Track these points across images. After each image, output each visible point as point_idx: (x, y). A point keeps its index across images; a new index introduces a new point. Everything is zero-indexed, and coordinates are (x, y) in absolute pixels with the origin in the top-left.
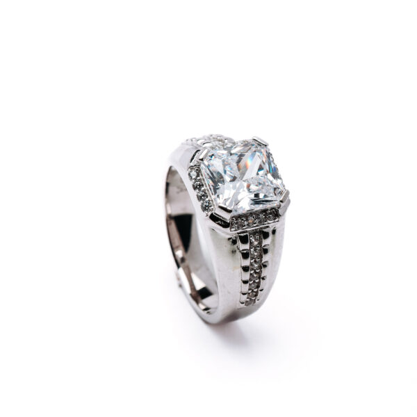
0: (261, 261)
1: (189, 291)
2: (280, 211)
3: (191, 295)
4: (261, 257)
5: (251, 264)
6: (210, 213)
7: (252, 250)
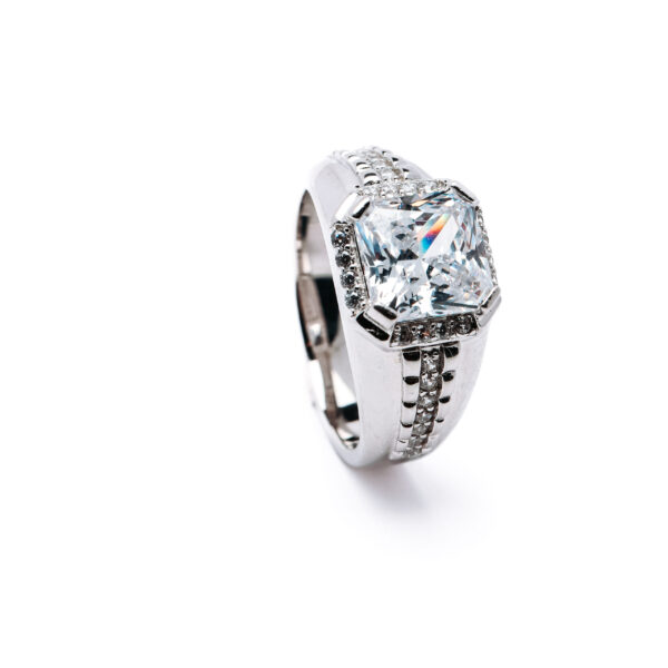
0: (438, 394)
1: (323, 405)
2: (480, 319)
3: (326, 412)
4: (438, 387)
5: (420, 398)
6: (358, 313)
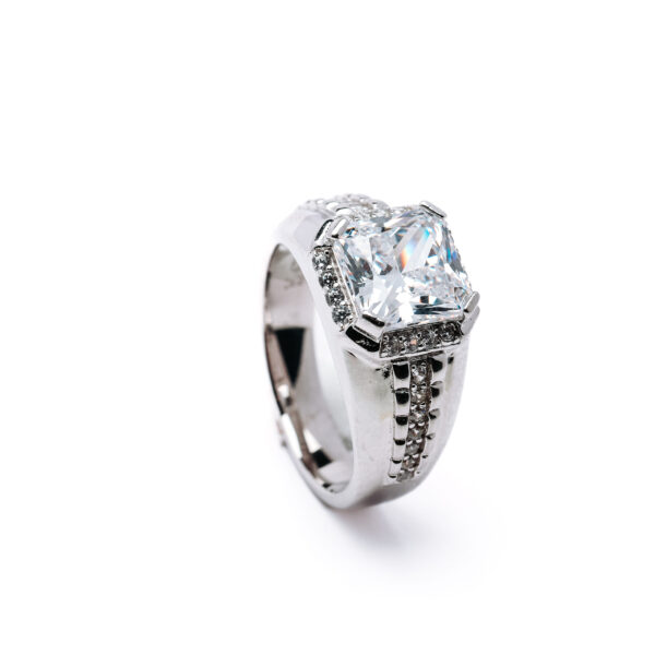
0: (428, 407)
2: (463, 327)
3: (303, 460)
4: (427, 401)
5: (411, 414)
6: (347, 326)
7: (413, 389)
